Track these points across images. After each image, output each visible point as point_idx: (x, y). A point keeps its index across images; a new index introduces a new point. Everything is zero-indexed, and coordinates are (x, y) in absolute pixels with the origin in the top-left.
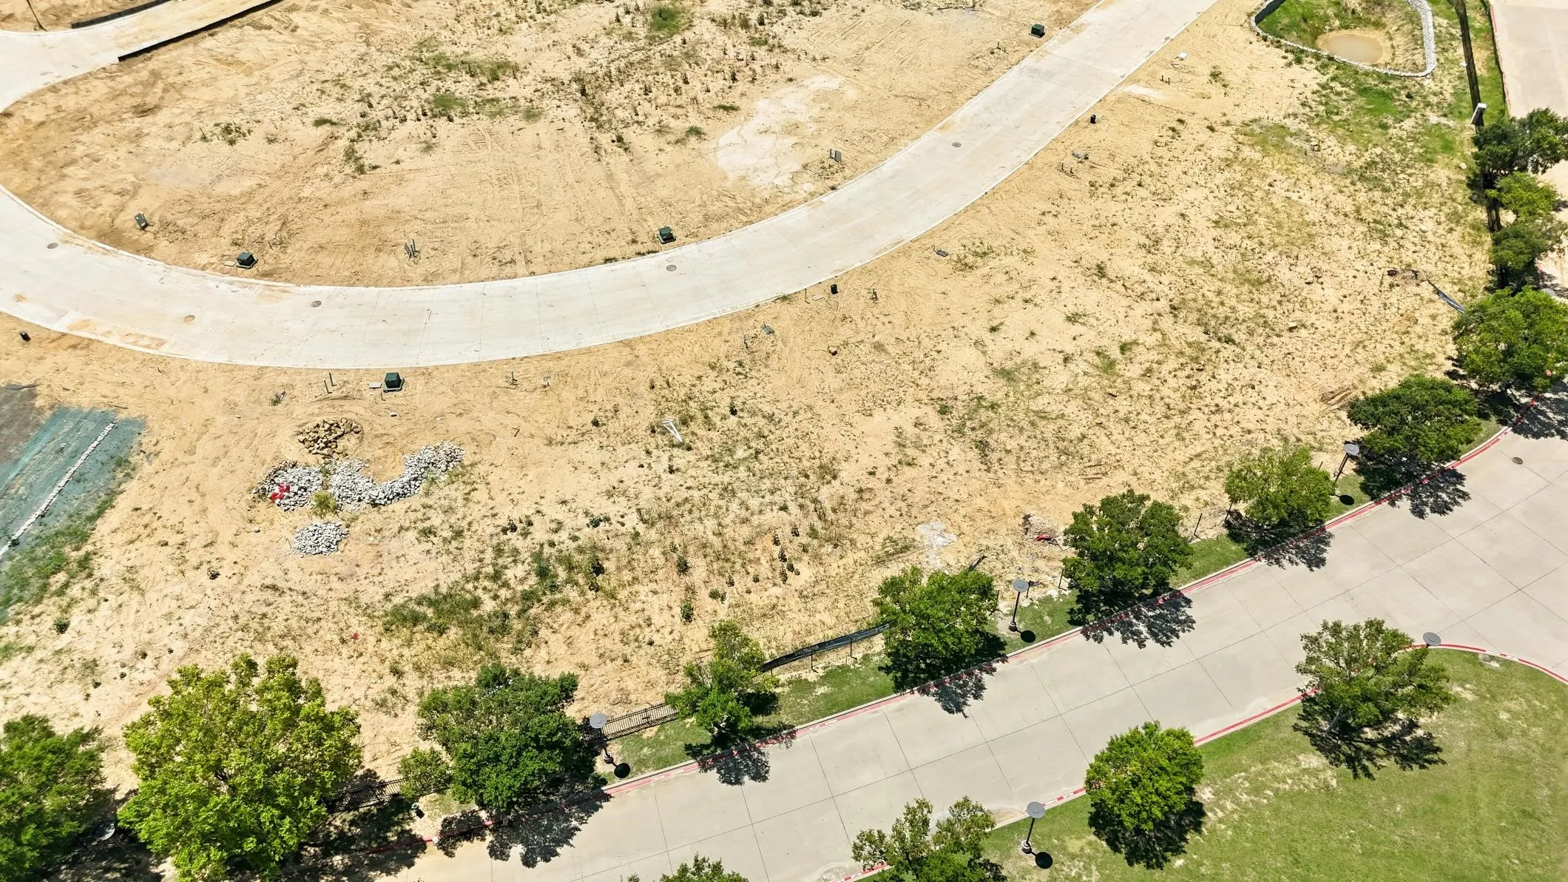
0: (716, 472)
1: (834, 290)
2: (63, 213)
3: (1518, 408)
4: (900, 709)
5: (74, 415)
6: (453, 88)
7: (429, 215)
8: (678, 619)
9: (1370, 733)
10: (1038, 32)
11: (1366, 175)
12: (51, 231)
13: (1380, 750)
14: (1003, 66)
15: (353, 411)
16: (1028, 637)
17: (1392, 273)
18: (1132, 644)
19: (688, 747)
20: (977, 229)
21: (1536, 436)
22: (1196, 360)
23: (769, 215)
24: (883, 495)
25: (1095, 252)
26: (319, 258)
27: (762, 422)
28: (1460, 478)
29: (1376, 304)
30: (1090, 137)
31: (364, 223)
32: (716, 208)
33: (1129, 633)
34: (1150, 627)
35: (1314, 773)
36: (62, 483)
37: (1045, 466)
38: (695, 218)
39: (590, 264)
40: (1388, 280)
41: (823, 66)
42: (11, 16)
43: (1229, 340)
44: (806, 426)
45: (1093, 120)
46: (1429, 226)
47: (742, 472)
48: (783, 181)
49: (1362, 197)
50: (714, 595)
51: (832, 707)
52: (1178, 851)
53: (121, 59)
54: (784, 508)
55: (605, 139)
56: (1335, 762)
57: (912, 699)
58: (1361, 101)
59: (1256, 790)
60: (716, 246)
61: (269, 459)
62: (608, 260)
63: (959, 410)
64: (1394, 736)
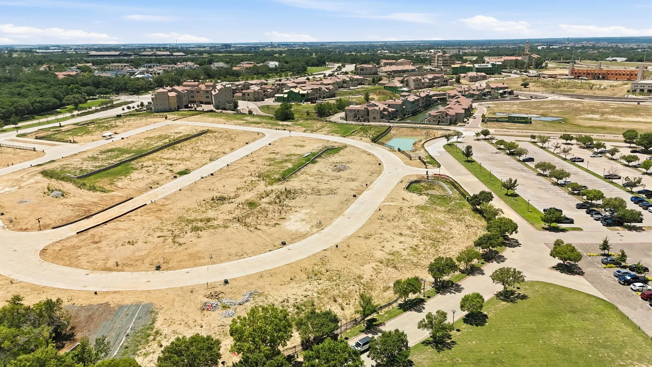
0: (331, 282)
1: (337, 246)
2: (85, 267)
3: (507, 243)
4: (408, 315)
5: (126, 307)
6: (197, 225)
7: (209, 250)
8: (340, 310)
9: (512, 297)
10: (355, 196)
11: (449, 211)
12: (84, 272)
13: (516, 298)
14: (350, 203)
15: (218, 290)
16: (429, 297)
17: (467, 226)
18: (453, 294)
19: (360, 331)
20: (366, 231)
21: (514, 247)
22: (434, 246)
23: (309, 236)
24: (377, 279)
25: (398, 231)
26: (181, 263)
27: (336, 272)
28: (503, 256)
29: (467, 232)
30: (381, 213)
31: (190, 254)
32: (293, 237)
33: (451, 293)
34: (455, 291)
35: (505, 305)
36: (134, 320)
37: (412, 268)
38: (289, 240)
39: (266, 252)
40: (467, 228)
41: (303, 208)
42: (27, 229)
43: (439, 242)
44: (348, 271)
45: (380, 210)
46: (469, 218)
47: (338, 281)
48: (308, 229)
49: (451, 215)
50: (347, 304)
51: (390, 318)
52: (486, 322)
53: (77, 233)
54: (354, 286)
55: (252, 229)
56: (508, 302)
57: (408, 313)
58: (439, 200)
59: (496, 310)
60: (298, 244)
61: (199, 303)
62: (270, 251)
63: (385, 261)
64: (517, 296)
